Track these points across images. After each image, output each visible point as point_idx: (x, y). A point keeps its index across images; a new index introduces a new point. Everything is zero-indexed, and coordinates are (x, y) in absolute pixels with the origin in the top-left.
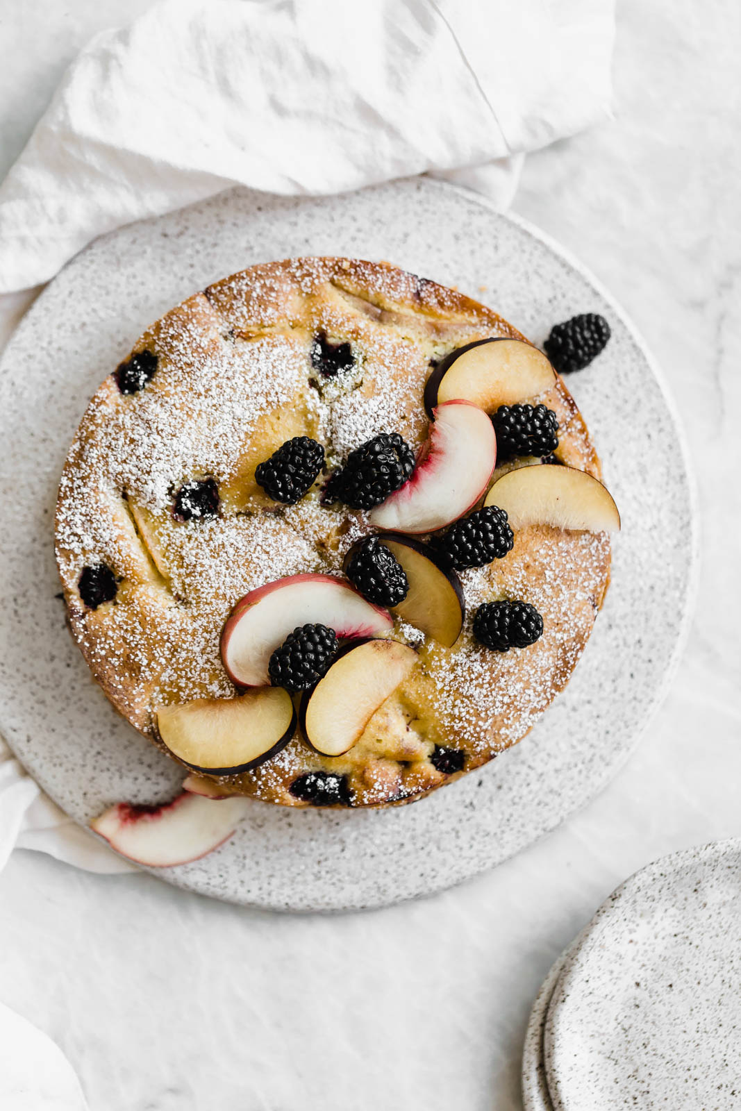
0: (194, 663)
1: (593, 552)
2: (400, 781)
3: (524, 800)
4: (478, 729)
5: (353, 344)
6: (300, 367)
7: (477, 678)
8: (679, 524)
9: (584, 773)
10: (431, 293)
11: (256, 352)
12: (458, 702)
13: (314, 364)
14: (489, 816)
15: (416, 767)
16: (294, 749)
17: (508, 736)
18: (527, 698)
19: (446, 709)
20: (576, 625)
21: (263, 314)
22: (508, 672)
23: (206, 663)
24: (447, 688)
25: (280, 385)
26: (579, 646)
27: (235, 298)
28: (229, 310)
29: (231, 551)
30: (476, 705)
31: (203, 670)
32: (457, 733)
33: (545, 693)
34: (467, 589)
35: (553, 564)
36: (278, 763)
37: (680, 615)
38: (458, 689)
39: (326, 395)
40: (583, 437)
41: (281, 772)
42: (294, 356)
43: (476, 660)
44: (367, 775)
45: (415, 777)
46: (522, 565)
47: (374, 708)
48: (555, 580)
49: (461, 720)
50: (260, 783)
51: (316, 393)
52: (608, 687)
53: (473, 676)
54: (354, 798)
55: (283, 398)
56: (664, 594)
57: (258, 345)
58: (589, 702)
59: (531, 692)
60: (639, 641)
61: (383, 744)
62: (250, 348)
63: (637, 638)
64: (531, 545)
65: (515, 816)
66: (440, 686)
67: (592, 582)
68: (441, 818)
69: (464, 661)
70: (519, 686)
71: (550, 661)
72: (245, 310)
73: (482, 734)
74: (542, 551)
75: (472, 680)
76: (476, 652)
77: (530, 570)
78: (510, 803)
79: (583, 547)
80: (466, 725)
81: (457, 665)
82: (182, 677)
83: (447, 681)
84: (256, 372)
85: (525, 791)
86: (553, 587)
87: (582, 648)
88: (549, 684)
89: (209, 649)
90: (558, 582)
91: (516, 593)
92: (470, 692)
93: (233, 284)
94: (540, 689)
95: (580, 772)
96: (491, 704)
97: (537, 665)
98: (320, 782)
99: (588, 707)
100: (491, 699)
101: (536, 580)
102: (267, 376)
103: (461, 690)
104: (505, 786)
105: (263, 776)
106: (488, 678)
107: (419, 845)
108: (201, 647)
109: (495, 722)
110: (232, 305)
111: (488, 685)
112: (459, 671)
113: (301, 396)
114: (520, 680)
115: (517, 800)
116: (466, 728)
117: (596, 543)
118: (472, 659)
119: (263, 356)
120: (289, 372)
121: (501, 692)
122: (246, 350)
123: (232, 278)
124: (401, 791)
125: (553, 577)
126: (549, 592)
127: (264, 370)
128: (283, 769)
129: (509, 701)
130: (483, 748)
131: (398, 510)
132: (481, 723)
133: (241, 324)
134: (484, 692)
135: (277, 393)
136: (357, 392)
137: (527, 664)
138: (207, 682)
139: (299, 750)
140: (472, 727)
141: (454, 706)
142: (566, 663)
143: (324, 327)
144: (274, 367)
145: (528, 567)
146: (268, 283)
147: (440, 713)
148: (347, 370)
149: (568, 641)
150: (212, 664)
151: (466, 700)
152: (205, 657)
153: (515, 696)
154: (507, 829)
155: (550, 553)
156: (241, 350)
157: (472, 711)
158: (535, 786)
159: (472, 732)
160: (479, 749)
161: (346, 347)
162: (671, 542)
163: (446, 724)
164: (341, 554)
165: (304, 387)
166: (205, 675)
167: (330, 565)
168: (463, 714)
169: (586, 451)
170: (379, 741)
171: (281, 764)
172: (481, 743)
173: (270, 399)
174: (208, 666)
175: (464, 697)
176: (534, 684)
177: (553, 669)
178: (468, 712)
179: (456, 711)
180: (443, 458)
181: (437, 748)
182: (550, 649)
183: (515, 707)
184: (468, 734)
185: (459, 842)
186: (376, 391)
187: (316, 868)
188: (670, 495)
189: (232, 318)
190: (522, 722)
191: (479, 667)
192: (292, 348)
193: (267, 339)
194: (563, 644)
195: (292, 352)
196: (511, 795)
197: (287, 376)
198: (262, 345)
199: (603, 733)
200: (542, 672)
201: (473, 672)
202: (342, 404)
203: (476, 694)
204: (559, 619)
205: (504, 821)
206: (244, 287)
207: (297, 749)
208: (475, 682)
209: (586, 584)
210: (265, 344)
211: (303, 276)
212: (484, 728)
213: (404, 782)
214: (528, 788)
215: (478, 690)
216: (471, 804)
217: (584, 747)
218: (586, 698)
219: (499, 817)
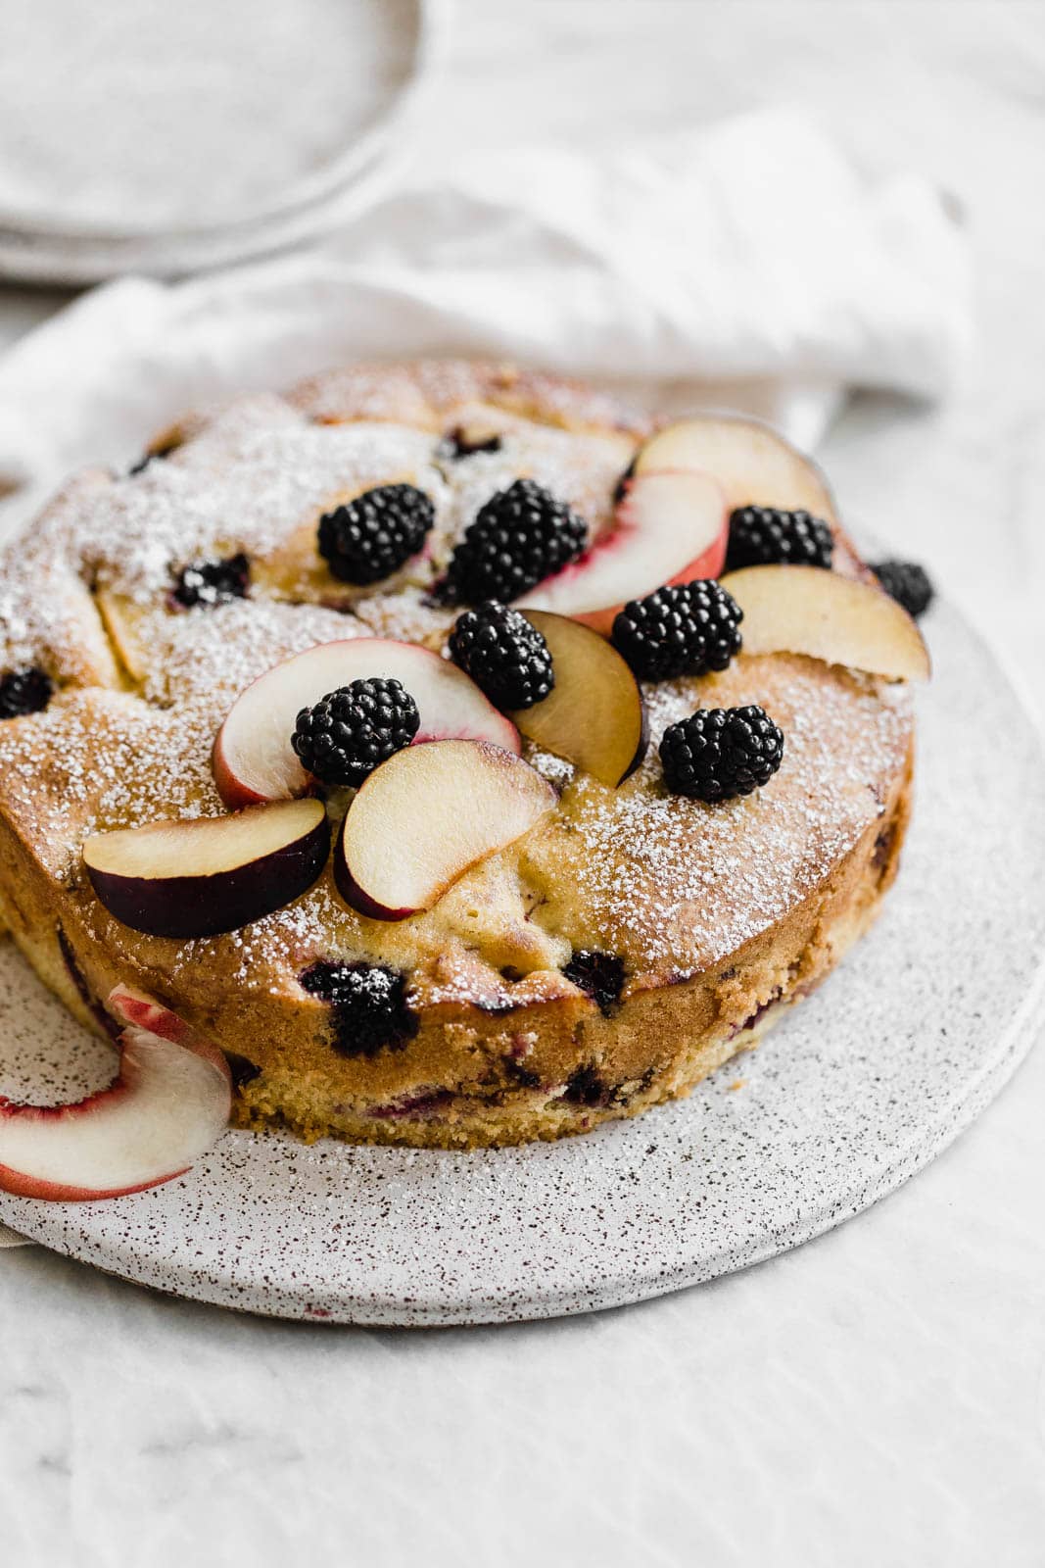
0: (164, 773)
1: (882, 722)
2: (502, 989)
3: (730, 1178)
4: (653, 916)
12: (622, 868)
14: (663, 1195)
15: (533, 975)
16: (318, 905)
19: (599, 883)
20: (843, 808)
22: (717, 835)
23: (185, 772)
24: (604, 846)
29: (257, 635)
30: (654, 875)
31: (178, 783)
32: (613, 919)
33: (780, 893)
35: (809, 711)
36: (286, 923)
37: (1034, 960)
38: (623, 847)
39: (452, 478)
41: (290, 937)
43: (659, 808)
44: (443, 964)
45: (530, 985)
48: (811, 731)
49: (624, 897)
50: (248, 950)
52: (899, 1042)
53: (652, 827)
54: (415, 998)
58: (863, 1059)
59: (754, 882)
60: (960, 989)
61: (478, 922)
62: (336, 430)
63: (956, 983)
67: (877, 762)
69: (639, 809)
70: (734, 863)
71: (794, 848)
73: (661, 926)
74: (791, 690)
75: (649, 831)
76: (662, 800)
78: (706, 1181)
79: (866, 711)
80: (632, 905)
81: (626, 814)
82: (138, 797)
83: (605, 836)
84: (342, 445)
85: (735, 1166)
86: (806, 740)
88: (789, 880)
89: (193, 752)
90: (816, 735)
92: (645, 851)
94: (771, 882)
96: (680, 879)
97: (769, 842)
98: (357, 977)
100: (681, 869)
103: (628, 848)
104: (697, 1157)
105: (256, 938)
106: (678, 833)
107: (527, 1220)
108: (181, 750)
109: (685, 910)
111: (677, 845)
112: (628, 821)
113: (412, 474)
114: (735, 853)
115: (715, 1178)
116: (631, 910)
117: (888, 713)
118: (654, 806)
121: (700, 863)
122: (329, 429)
124: (502, 999)
125: (808, 726)
126: (800, 744)
128: (294, 932)
129: (713, 882)
130: (658, 954)
132: (659, 906)
134: (670, 853)
137: (750, 835)
138: (181, 802)
139: (326, 909)
140: (642, 910)
141: (613, 876)
142: (821, 854)
143: (461, 426)
147: (588, 889)
148: (490, 453)
149: (828, 826)
150: (195, 773)
151: (636, 866)
152: (185, 763)
153: (726, 877)
155: (807, 696)
157: (644, 884)
159: (642, 917)
160: (651, 955)
161: (493, 440)
163: (597, 906)
166: (180, 792)
168: (629, 889)
170: (474, 915)
171: (291, 925)
172: (656, 943)
174: (187, 777)
175: (632, 860)
176: (761, 871)
177: (796, 859)
179: (617, 884)
180: (634, 533)
181: (577, 949)
182: (793, 830)
183: (724, 895)
184: (634, 919)
185: (603, 1225)
187: (331, 1235)
190: (735, 928)
191: (664, 815)
194: (818, 829)
196: (706, 1170)
199: (884, 1101)
200: (777, 857)
201: (653, 822)
203: (655, 853)
204: (814, 789)
205: (692, 1205)
207: (322, 906)
208: (654, 835)
212: (665, 915)
213: (508, 992)
214: (740, 1164)
215: (659, 849)
216: (632, 1176)
217: (850, 1118)
218: (859, 1053)
219: (683, 1198)
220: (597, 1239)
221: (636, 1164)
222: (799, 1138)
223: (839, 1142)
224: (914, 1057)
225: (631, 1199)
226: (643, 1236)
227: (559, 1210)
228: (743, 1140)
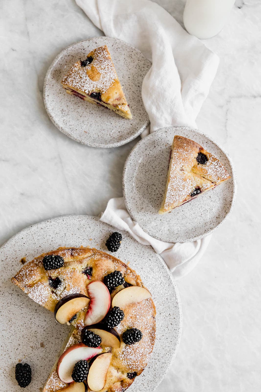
0: (53, 382)
1: (147, 304)
2: (122, 387)
4: (136, 365)
5: (59, 277)
6: (48, 289)
7: (130, 353)
8: (167, 279)
9: (170, 354)
10: (75, 253)
11: (34, 290)
12: (128, 361)
13: (51, 286)
14: (150, 376)
15: (124, 381)
17: (145, 363)
18: (146, 351)
20: (151, 326)
21: (32, 278)
22: (138, 347)
24: (123, 359)
25: (44, 297)
26: (154, 331)
27: (23, 277)
28: (22, 281)
30: (133, 360)
31: (56, 382)
32: (131, 369)
33: (150, 347)
34: (117, 330)
35: (138, 313)
37: (177, 303)
38: (126, 358)
39: (57, 294)
40: (132, 273)
42: (45, 287)
43: (128, 349)
44: (112, 390)
45: (125, 384)
46: (129, 317)
47: (106, 373)
48: (140, 317)
49: (131, 365)
51: (55, 295)
52: (166, 330)
53: (129, 353)
55: (46, 300)
56: (171, 299)
57: (34, 287)
59: (146, 349)
61: (113, 380)
62: (32, 290)
63: (168, 314)
64: (130, 311)
65: (156, 374)
66: (121, 359)
67: (150, 312)
68: (137, 382)
69: (125, 350)
70: (142, 350)
71: (148, 339)
72: (26, 279)
73: (138, 366)
74: (133, 311)
75: (129, 354)
76: (127, 346)
77: (132, 318)
78: (154, 370)
79: (144, 304)
80: (133, 366)
81: (123, 352)
82: (51, 386)
83: (123, 357)
84: (36, 296)
86: (140, 319)
87: (155, 331)
88: (150, 344)
89: (55, 377)
90: (141, 317)
91: (131, 325)
92: (130, 357)
93: (21, 273)
94: (148, 347)
95: (168, 355)
96: (137, 358)
97: (145, 341)
100: (136, 356)
101: (135, 320)
102: (39, 296)
104: (150, 367)
106: (133, 352)
108: (53, 377)
109: (140, 361)
110: (23, 279)
111: (134, 354)
112: (125, 353)
113: (51, 297)
114: (142, 348)
115: (155, 369)
117: (147, 301)
118: (127, 349)
119: (36, 290)
120: (45, 292)
121: (138, 354)
122: (31, 290)
123: (20, 271)
124: (123, 390)
125: (139, 317)
126: (140, 321)
127: (38, 294)
129: (141, 355)
131: (90, 318)
132: (136, 364)
133: (27, 283)
134: (134, 356)
135: (44, 299)
136: (65, 290)
137: (142, 343)
138: (58, 385)
141: (127, 362)
142: (152, 337)
143: (50, 275)
144: (40, 292)
145: (131, 317)
146: (30, 269)
147: (125, 365)
148: (60, 285)
149: (151, 331)
150: (57, 380)
151: (130, 360)
152: (55, 379)
153: (143, 352)
154: (156, 378)
155: (136, 311)
156: (30, 291)
157: (133, 362)
158: (158, 363)
159: (135, 367)
160: (139, 370)
161: (57, 278)
162: (167, 285)
163: (127, 368)
164: (80, 335)
165: (50, 294)
166: (58, 383)
167: (78, 339)
168: (131, 364)
169: (134, 277)
170: (111, 380)
172: (139, 368)
173: (43, 302)
176: (146, 347)
177: (150, 340)
178: (132, 362)
179: (129, 364)
180: (95, 299)
181: (128, 374)
182: (147, 336)
183: (144, 355)
185: (145, 386)
186: (70, 288)
188: (161, 273)
189: (24, 283)
190: (148, 358)
191: (129, 350)
192: (43, 285)
193: (36, 285)
194: (150, 333)
195: (44, 286)
197: (45, 293)
198: (35, 287)
199: (170, 342)
200: (147, 343)
202: (63, 295)
203: (132, 357)
205: (154, 376)
206: (24, 273)
208: (130, 355)
209: (149, 314)
210: (36, 287)
211: (39, 263)
212: (138, 364)
213: (123, 387)
214: (157, 365)
215: (132, 356)
216: (144, 375)
217: (167, 348)
219: (152, 376)
222: (162, 356)
223: (168, 353)
224: (170, 331)
225: (146, 380)
226: (151, 385)
227: (138, 387)
228: (155, 360)
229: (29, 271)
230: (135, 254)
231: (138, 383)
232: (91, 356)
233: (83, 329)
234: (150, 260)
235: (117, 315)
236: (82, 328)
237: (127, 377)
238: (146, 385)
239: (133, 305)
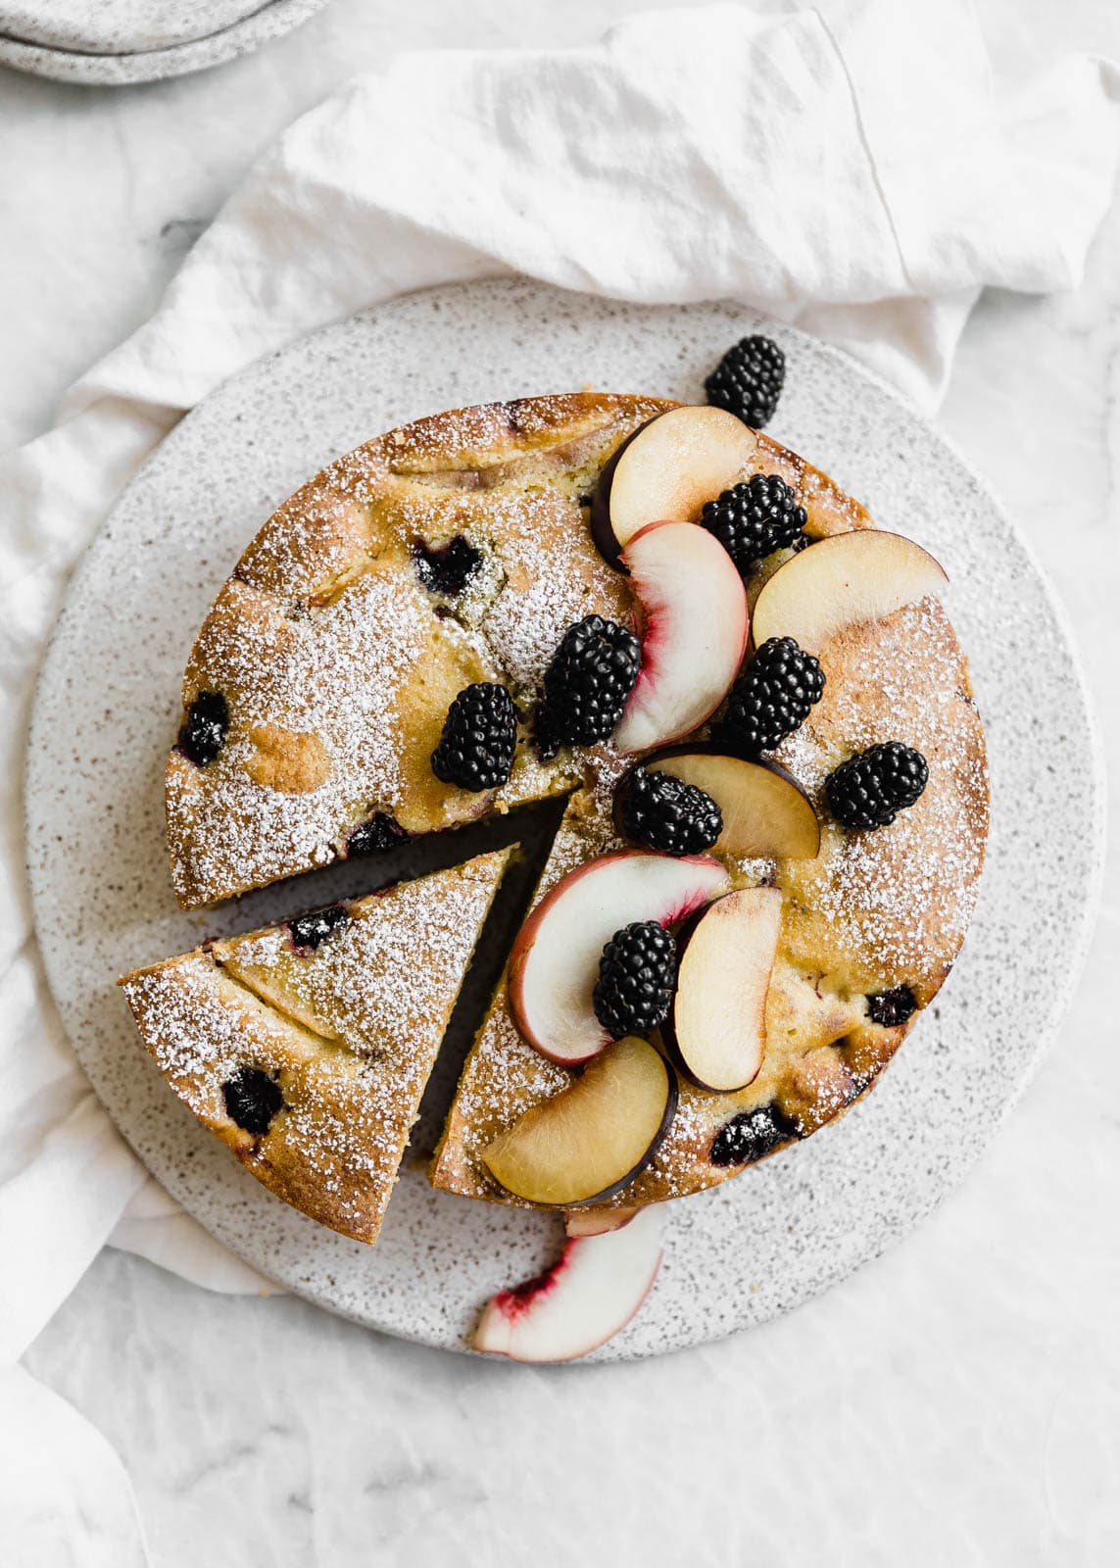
0: (495, 1068)
1: (928, 631)
2: (847, 1069)
3: (1004, 1003)
4: (911, 944)
5: (466, 533)
6: (414, 600)
7: (874, 879)
8: (1001, 545)
9: (1061, 926)
10: (529, 414)
11: (345, 612)
12: (866, 924)
13: (429, 588)
14: (971, 1049)
15: (857, 1039)
16: (688, 1106)
17: (953, 931)
18: (951, 867)
19: (855, 942)
20: (960, 738)
21: (326, 560)
22: (909, 847)
23: (510, 1059)
24: (842, 913)
25: (400, 639)
26: (979, 763)
27: (279, 560)
28: (279, 580)
30: (892, 914)
31: (512, 1070)
32: (886, 965)
33: (970, 849)
34: (795, 769)
35: (887, 675)
36: (679, 1136)
37: (1066, 659)
38: (857, 906)
39: (468, 619)
40: (829, 491)
41: (688, 1146)
42: (398, 591)
43: (859, 856)
44: (800, 1085)
45: (864, 1053)
46: (848, 697)
47: (762, 993)
48: (902, 693)
49: (882, 945)
50: (669, 1176)
51: (454, 624)
52: (1028, 800)
53: (868, 879)
54: (802, 1125)
55: (415, 653)
56: (1032, 644)
57: (343, 602)
58: (1015, 833)
59: (951, 857)
60: (1035, 722)
61: (800, 1033)
62: (334, 614)
63: (1030, 718)
64: (845, 665)
65: (1005, 1031)
66: (830, 916)
67: (949, 671)
68: (912, 1087)
69: (845, 866)
70: (932, 859)
71: (954, 804)
72: (300, 568)
73: (920, 947)
74: (864, 666)
75: (868, 885)
76: (854, 846)
77: (863, 699)
78: (990, 1017)
79: (913, 632)
80: (893, 948)
81: (838, 876)
82: (489, 1096)
83: (837, 903)
84: (360, 638)
85: (999, 991)
86: (904, 704)
87: (984, 765)
88: (968, 833)
89: (503, 1039)
90: (906, 694)
91: (860, 738)
92: (875, 901)
93: (267, 544)
94: (960, 847)
95: (1054, 927)
96: (910, 902)
97: (940, 817)
98: (745, 1130)
99: (1018, 841)
100: (906, 895)
101: (877, 708)
102: (377, 636)
103: (861, 906)
104: (970, 999)
105: (668, 1164)
106: (888, 870)
107: (905, 1135)
108: (492, 1042)
109: (928, 922)
110: (280, 571)
111: (893, 880)
112: (845, 882)
113: (436, 637)
114: (929, 849)
115: (995, 1009)
116: (895, 952)
117: (925, 617)
118: (854, 856)
119: (357, 614)
120: (403, 614)
121: (914, 879)
122: (331, 618)
123: (261, 537)
124: (855, 1082)
125: (896, 691)
126: (903, 713)
127: (369, 630)
128: (689, 1140)
129: (931, 885)
130: (930, 965)
131: (649, 716)
132: (911, 934)
133: (304, 590)
134: (893, 891)
135: (402, 651)
136: (507, 592)
137: (927, 824)
138: (525, 1083)
139: (696, 1104)
140: (902, 945)
141: (864, 932)
142: (975, 794)
143: (416, 533)
144: (379, 619)
145: (858, 696)
146: (310, 517)
147: (851, 951)
148: (477, 571)
149: (962, 764)
150: (519, 1056)
151: (875, 915)
152: (505, 1052)
153: (936, 874)
154: (1004, 1053)
155: (876, 661)
156: (324, 623)
157: (890, 925)
158: (1008, 978)
159: (906, 952)
160: (925, 970)
161: (459, 542)
162: (1004, 576)
163: (867, 962)
164: (606, 816)
165: (432, 623)
166: (518, 1076)
167: (598, 838)
168: (882, 935)
169: (844, 507)
170: (791, 1032)
171: (682, 1136)
172: (925, 960)
173: (397, 664)
174: (515, 1062)
175: (870, 912)
176: (950, 845)
177: (962, 812)
178: (886, 929)
179: (871, 937)
180: (669, 613)
181: (871, 998)
182: (944, 789)
183: (943, 888)
184: (902, 957)
185: (953, 1103)
186: (531, 577)
188: (969, 517)
189: (289, 588)
190: (962, 903)
191: (869, 863)
192: (390, 583)
193: (349, 589)
194: (957, 772)
195: (392, 587)
196: (984, 1008)
197: (404, 622)
198: (348, 600)
199: (1055, 862)
200: (951, 824)
201: (865, 874)
202: (496, 618)
203: (884, 899)
204: (935, 742)
205: (995, 1045)
206: (283, 540)
207: (692, 1104)
208: (874, 885)
209: (942, 678)
210: (351, 597)
211: (352, 484)
212: (918, 938)
213: (853, 1069)
214: (1002, 986)
215: (884, 893)
216: (941, 1046)
217: (1042, 893)
218: (1009, 830)
219: (986, 1043)
220: (957, 1117)
221: (935, 1034)
222: (1023, 936)
223: (1051, 920)
224: (1047, 807)
225: (955, 1068)
226: (984, 1094)
227: (917, 1111)
228: (989, 963)
229: (306, 526)
230: (820, 437)
231: (917, 1090)
232: (679, 907)
233: (617, 780)
234: (901, 457)
235: (792, 669)
236: (616, 776)
237: (868, 1020)
238: (956, 1093)
239: (858, 631)
